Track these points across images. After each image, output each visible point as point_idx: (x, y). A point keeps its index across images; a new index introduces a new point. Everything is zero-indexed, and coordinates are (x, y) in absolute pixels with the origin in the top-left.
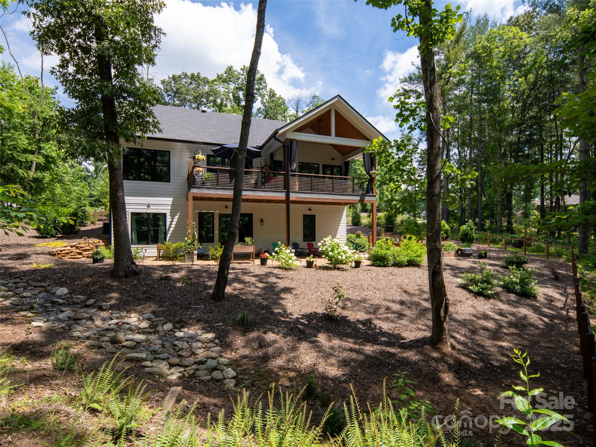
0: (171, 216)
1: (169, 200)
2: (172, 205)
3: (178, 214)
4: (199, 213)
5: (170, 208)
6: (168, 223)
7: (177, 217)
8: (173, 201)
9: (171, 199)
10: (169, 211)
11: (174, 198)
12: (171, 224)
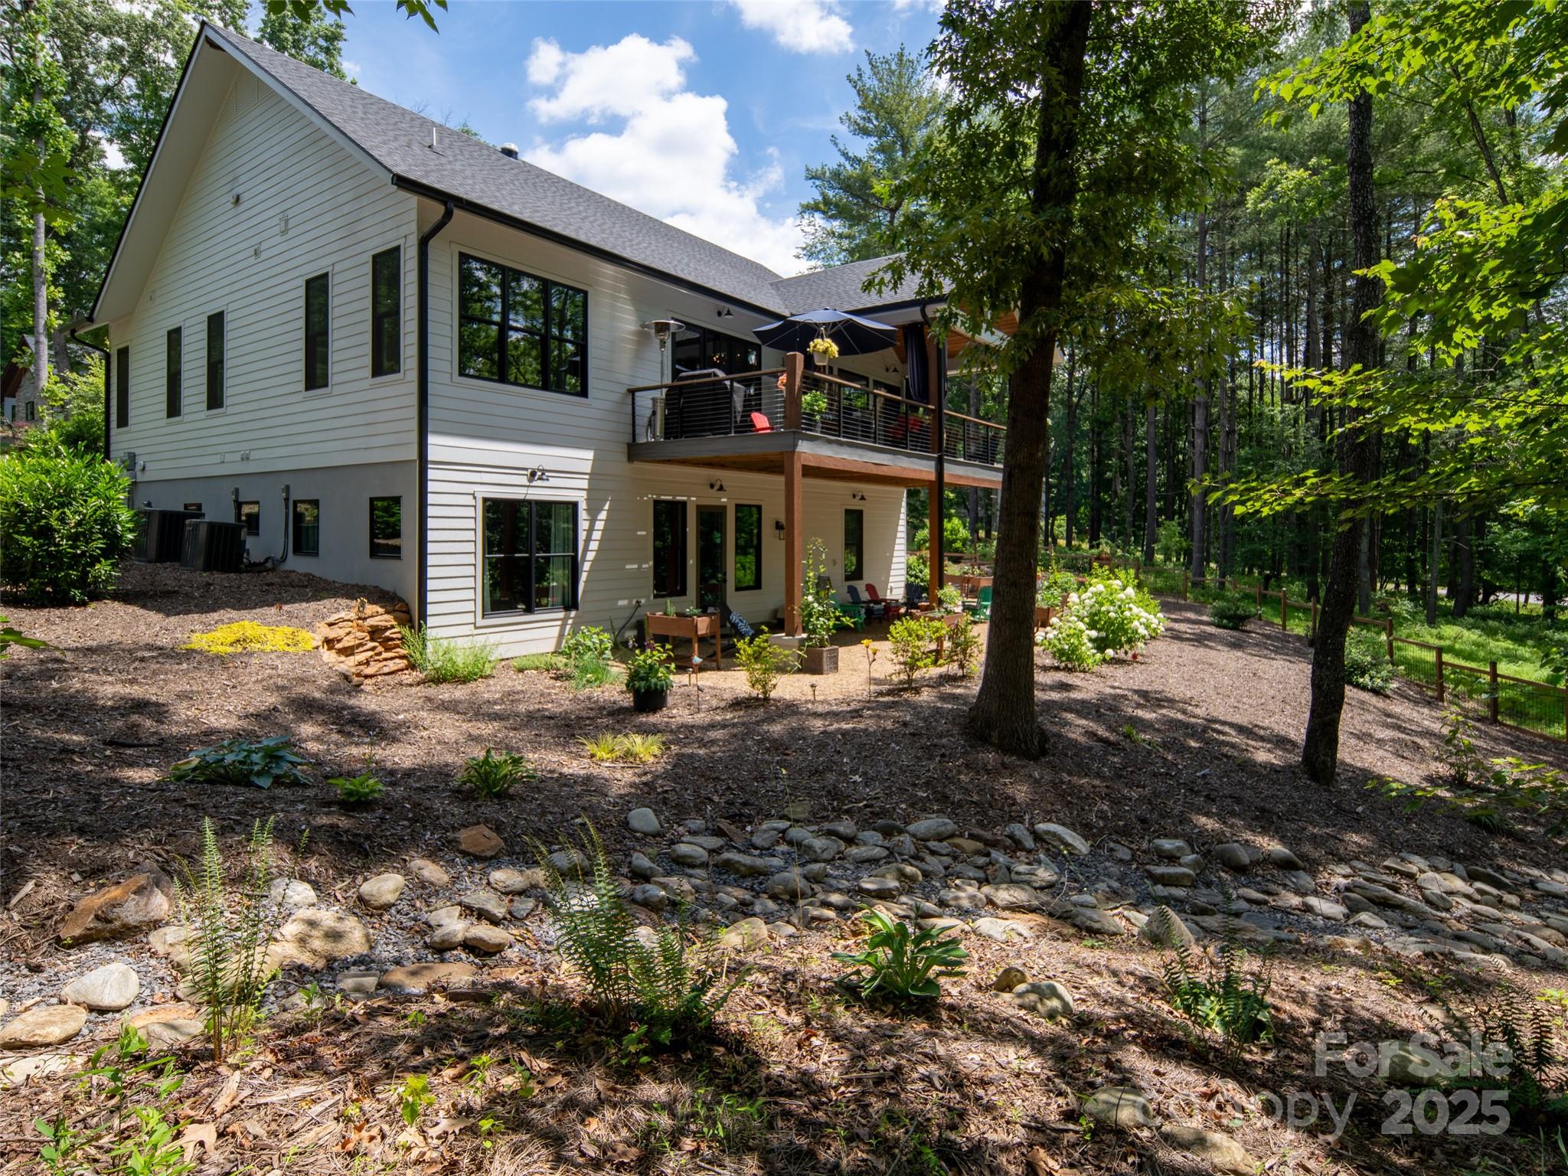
0: (588, 510)
1: (583, 459)
2: (593, 476)
3: (607, 507)
4: (657, 503)
5: (585, 484)
6: (582, 536)
7: (603, 515)
8: (596, 461)
9: (590, 455)
10: (584, 494)
11: (596, 451)
12: (588, 540)
